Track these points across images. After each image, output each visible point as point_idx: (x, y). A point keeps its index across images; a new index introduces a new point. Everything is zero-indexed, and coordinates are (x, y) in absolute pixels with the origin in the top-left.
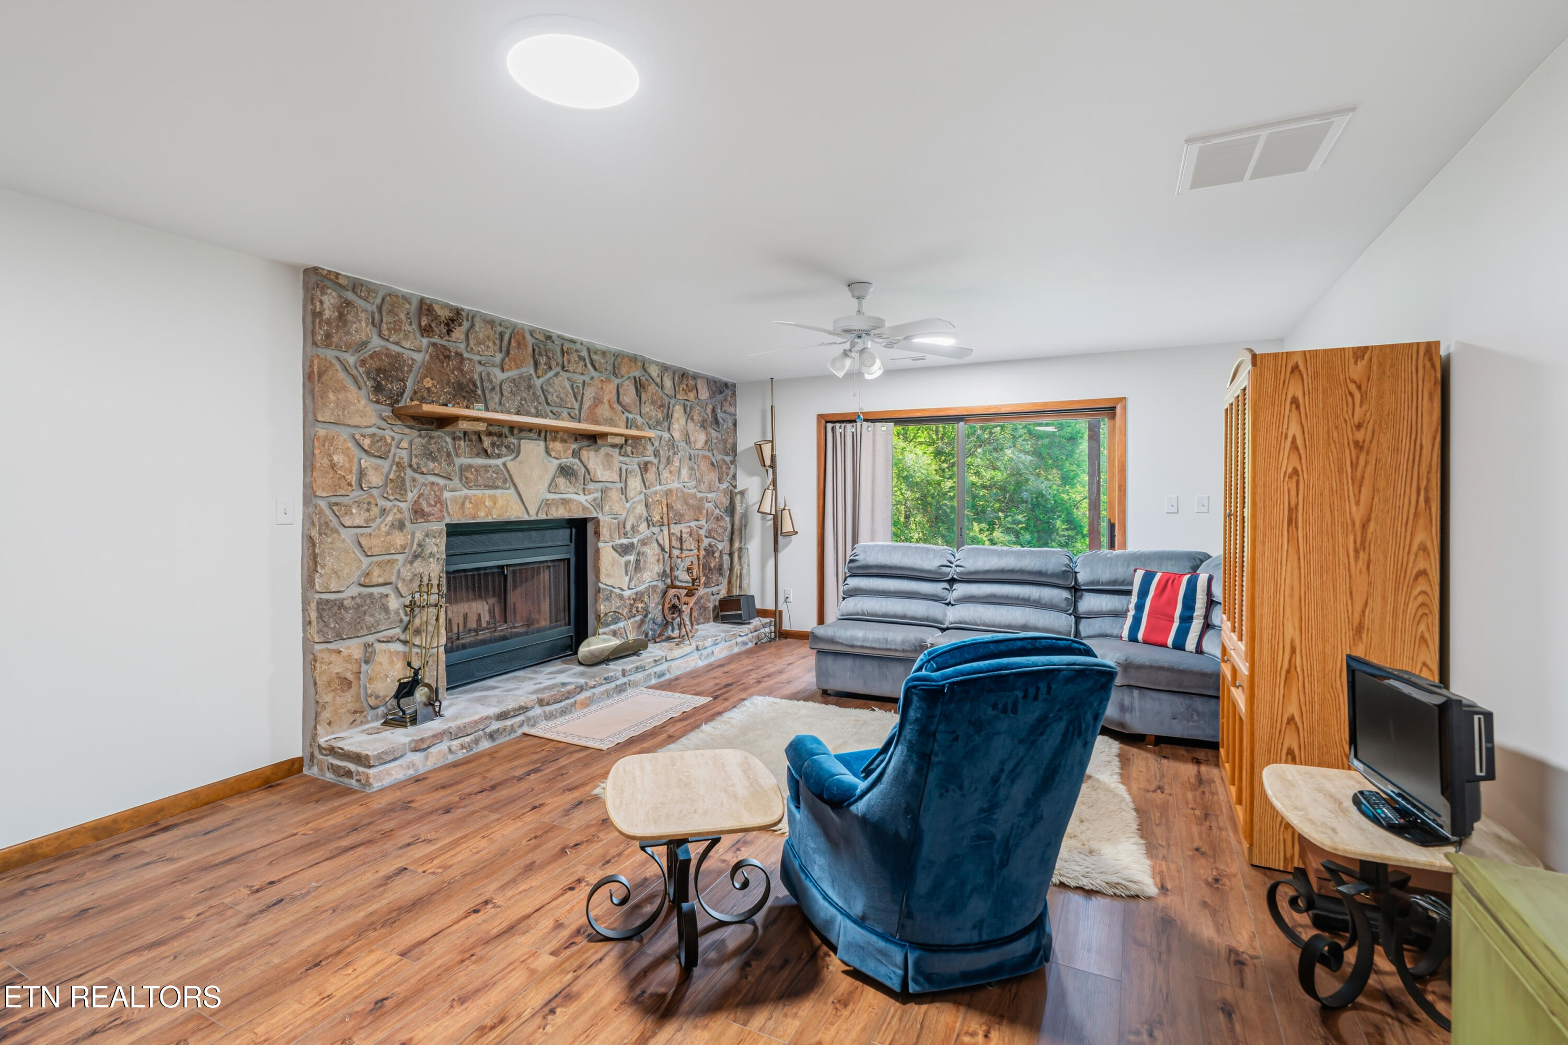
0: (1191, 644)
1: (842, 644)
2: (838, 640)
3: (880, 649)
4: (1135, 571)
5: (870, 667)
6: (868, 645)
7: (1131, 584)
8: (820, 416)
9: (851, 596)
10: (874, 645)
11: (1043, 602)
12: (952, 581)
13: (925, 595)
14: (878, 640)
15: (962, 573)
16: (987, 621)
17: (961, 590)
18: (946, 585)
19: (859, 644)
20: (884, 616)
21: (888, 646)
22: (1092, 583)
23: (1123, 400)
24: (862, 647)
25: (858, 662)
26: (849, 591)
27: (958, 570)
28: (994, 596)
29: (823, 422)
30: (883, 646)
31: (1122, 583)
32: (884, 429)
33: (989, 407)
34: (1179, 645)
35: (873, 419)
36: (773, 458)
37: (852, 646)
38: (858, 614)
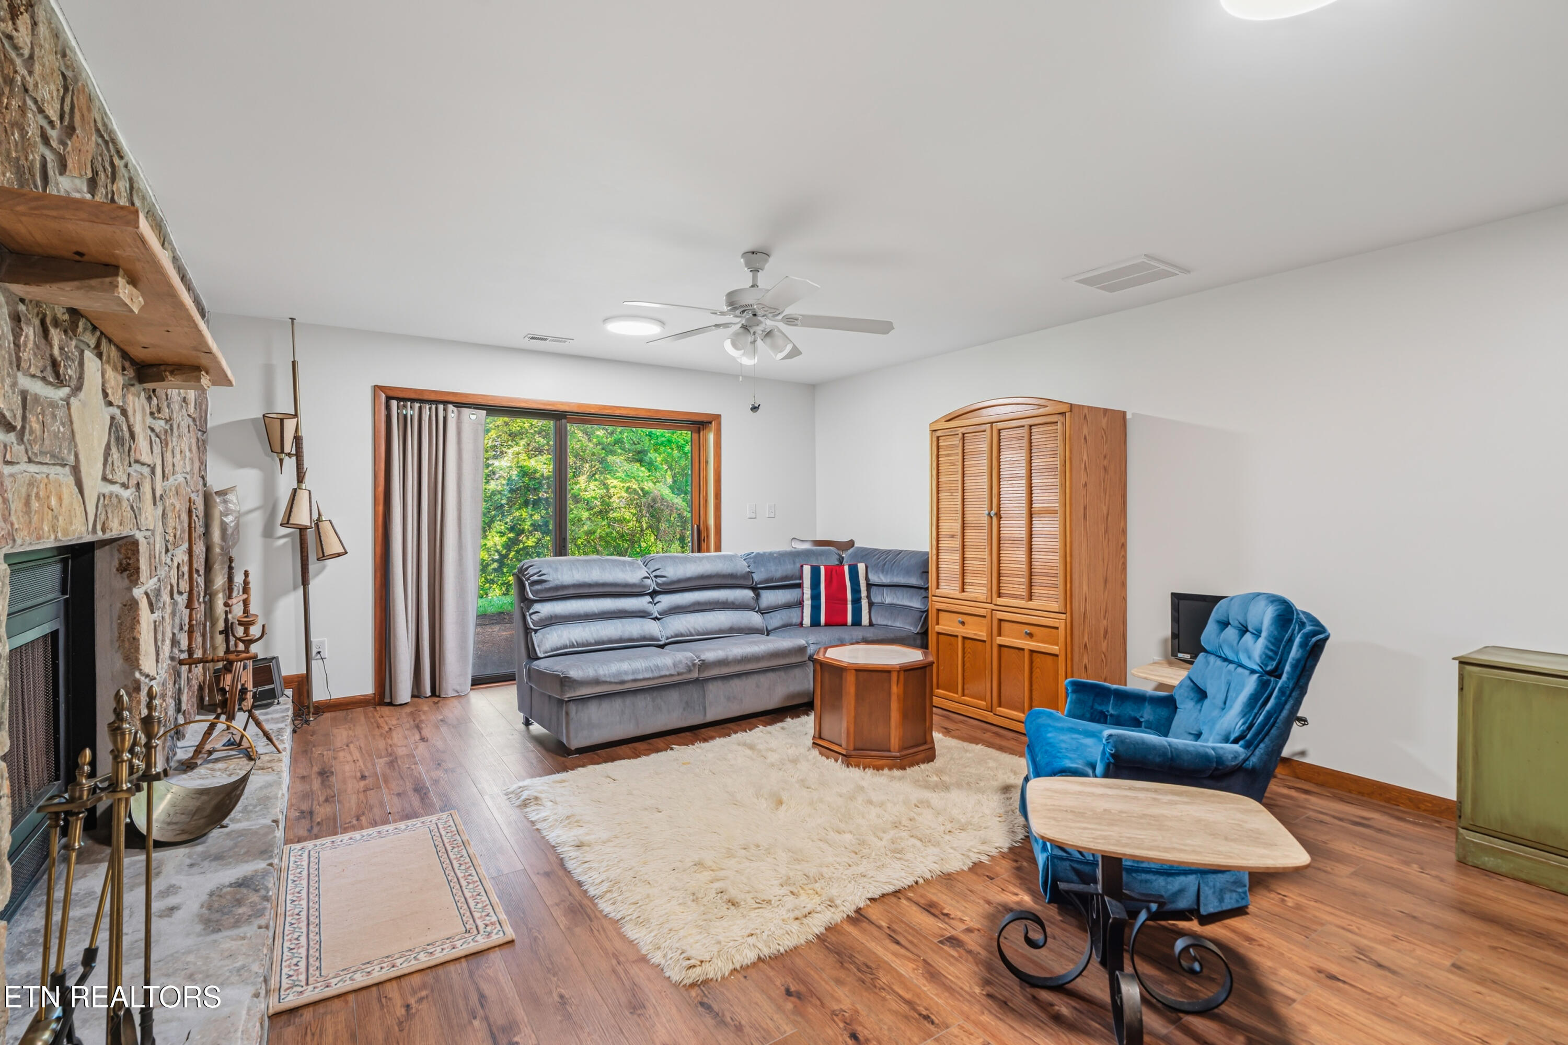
0: (865, 621)
1: (610, 683)
2: (604, 679)
3: (654, 678)
4: (802, 566)
5: (642, 702)
6: (640, 676)
7: (801, 577)
8: (377, 389)
9: (545, 626)
10: (647, 675)
11: (737, 603)
12: (654, 594)
13: (633, 612)
14: (647, 669)
15: (664, 584)
16: (700, 630)
17: (666, 601)
18: (648, 599)
19: (630, 677)
20: (597, 643)
21: (663, 673)
22: (767, 581)
23: (718, 417)
24: (635, 680)
25: (629, 700)
26: (541, 620)
27: (659, 580)
28: (698, 603)
29: (383, 396)
30: (656, 674)
31: (791, 578)
32: (473, 417)
33: (605, 407)
34: (857, 622)
35: (462, 403)
36: (298, 440)
37: (623, 682)
38: (566, 647)
